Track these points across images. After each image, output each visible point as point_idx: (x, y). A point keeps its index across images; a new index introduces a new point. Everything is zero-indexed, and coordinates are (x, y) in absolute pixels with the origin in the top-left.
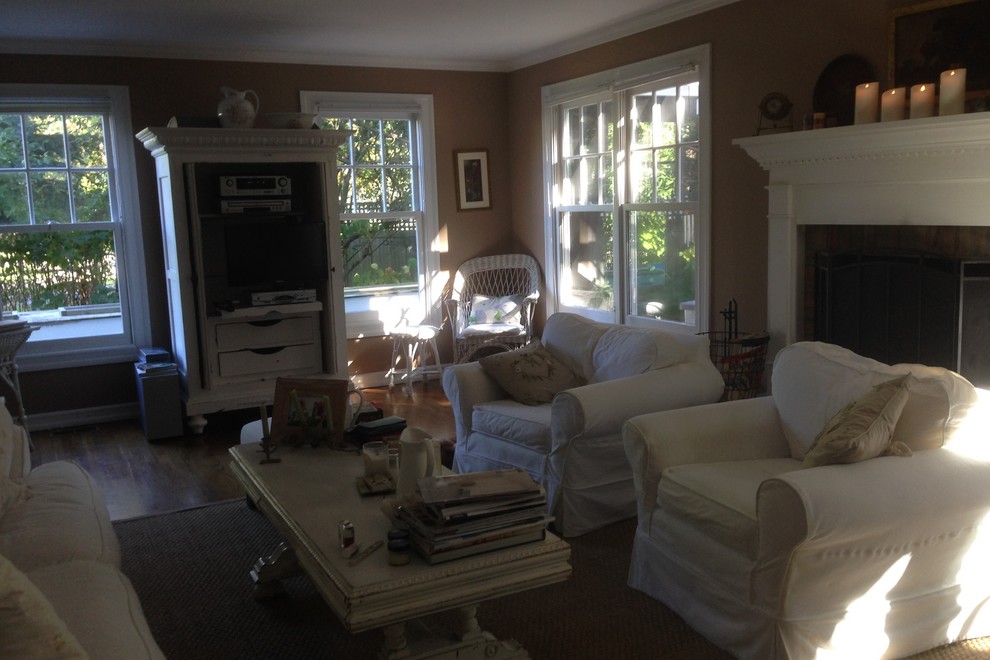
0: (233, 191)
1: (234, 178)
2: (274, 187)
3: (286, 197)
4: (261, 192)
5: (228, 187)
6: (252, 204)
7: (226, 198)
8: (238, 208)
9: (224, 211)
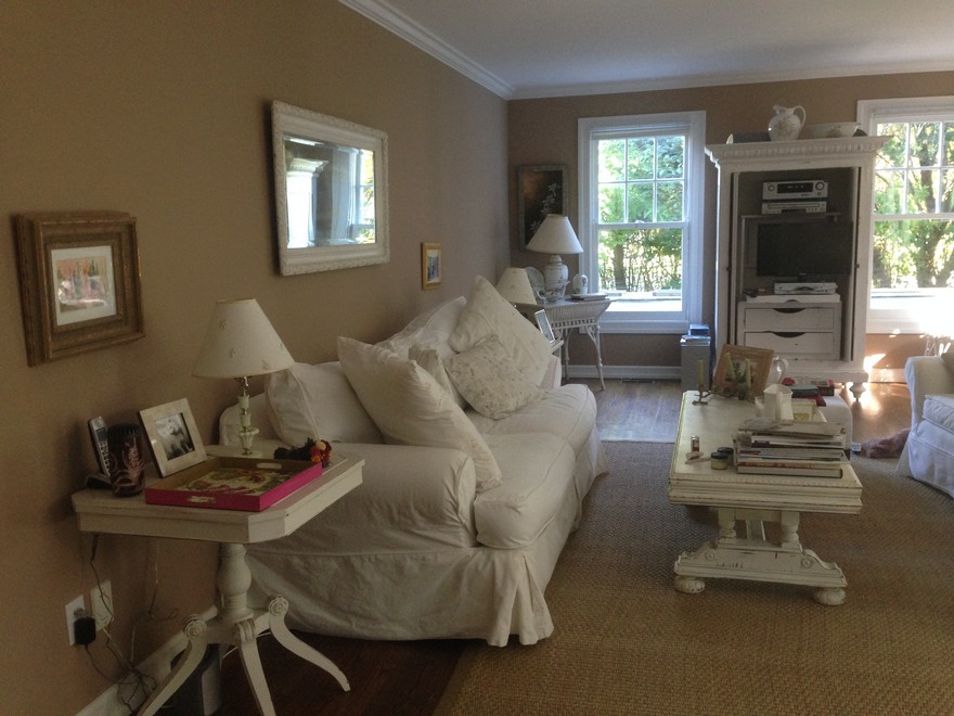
0: (774, 195)
1: (775, 184)
2: (811, 190)
3: (823, 199)
4: (799, 195)
5: (770, 191)
6: (788, 206)
7: (766, 201)
8: (777, 209)
9: (764, 212)
